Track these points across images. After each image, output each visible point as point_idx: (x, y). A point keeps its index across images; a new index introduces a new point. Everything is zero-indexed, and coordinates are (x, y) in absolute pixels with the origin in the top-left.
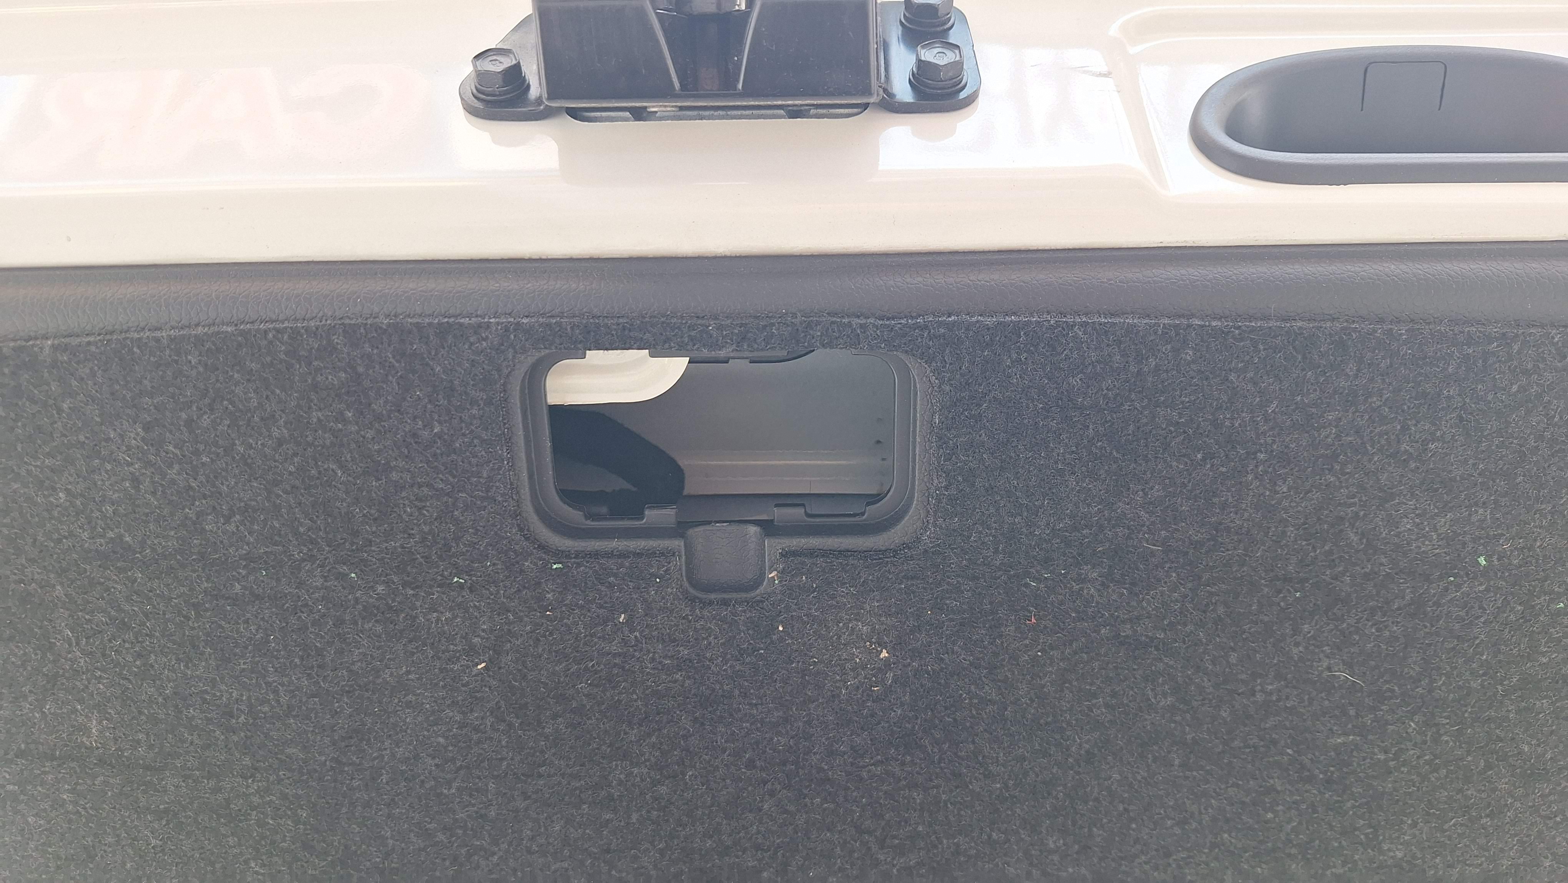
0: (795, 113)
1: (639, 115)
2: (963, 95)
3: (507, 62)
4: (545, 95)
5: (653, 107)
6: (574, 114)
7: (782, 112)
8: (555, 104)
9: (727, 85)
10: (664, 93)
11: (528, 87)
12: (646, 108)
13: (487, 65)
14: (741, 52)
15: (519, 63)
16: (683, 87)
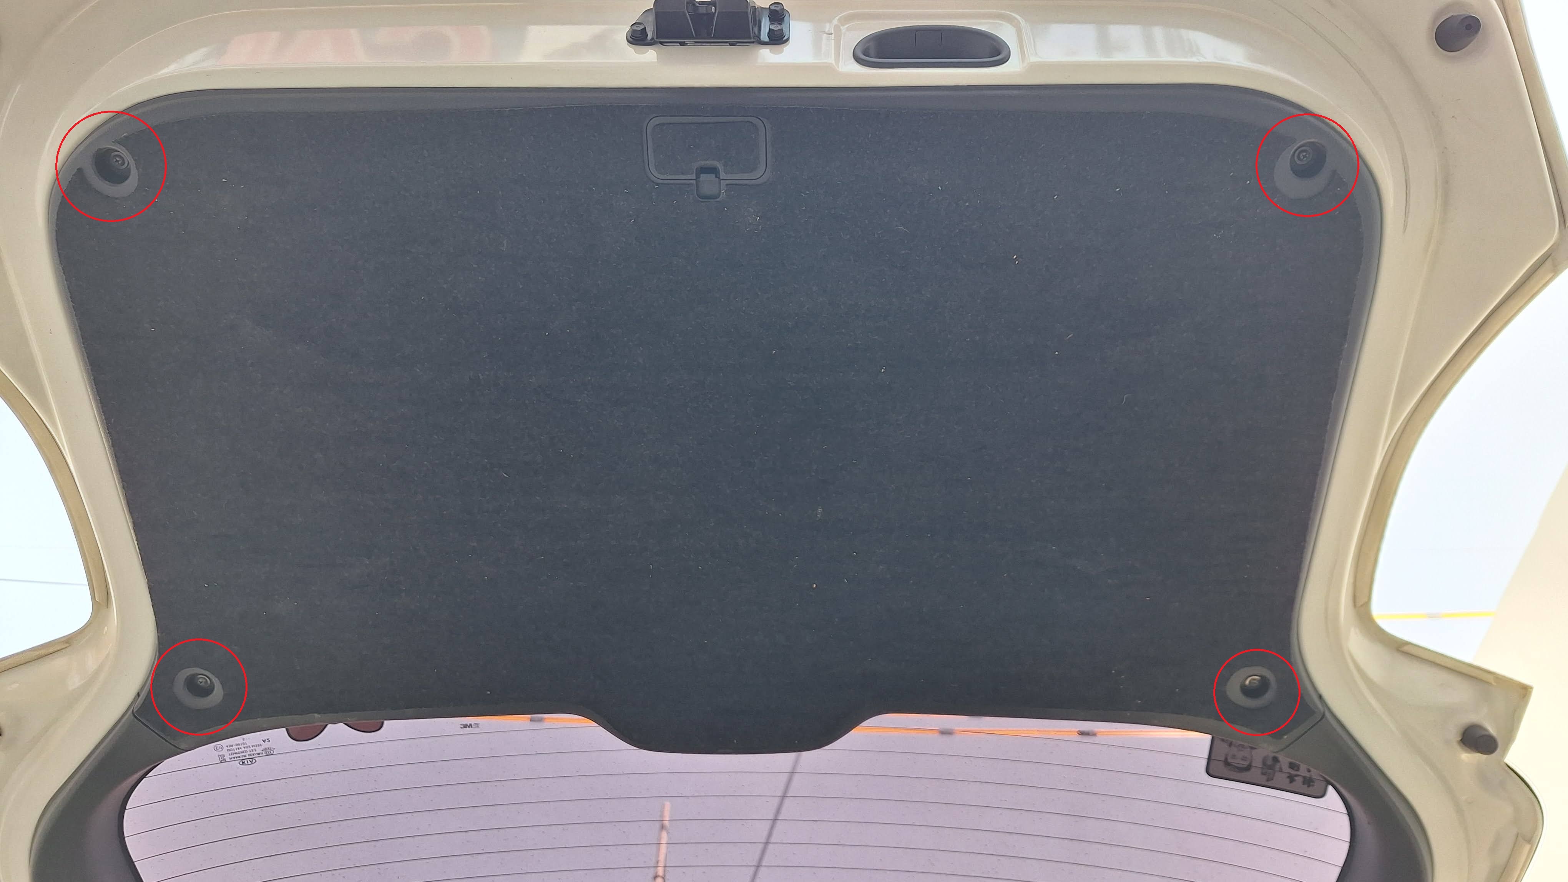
0: (732, 44)
1: (682, 44)
2: (785, 38)
3: (642, 27)
4: (655, 37)
5: (687, 41)
6: (661, 43)
7: (728, 44)
8: (657, 40)
9: (709, 35)
10: (691, 37)
11: (647, 35)
12: (684, 42)
13: (635, 28)
14: (712, 25)
15: (645, 28)
16: (696, 35)
